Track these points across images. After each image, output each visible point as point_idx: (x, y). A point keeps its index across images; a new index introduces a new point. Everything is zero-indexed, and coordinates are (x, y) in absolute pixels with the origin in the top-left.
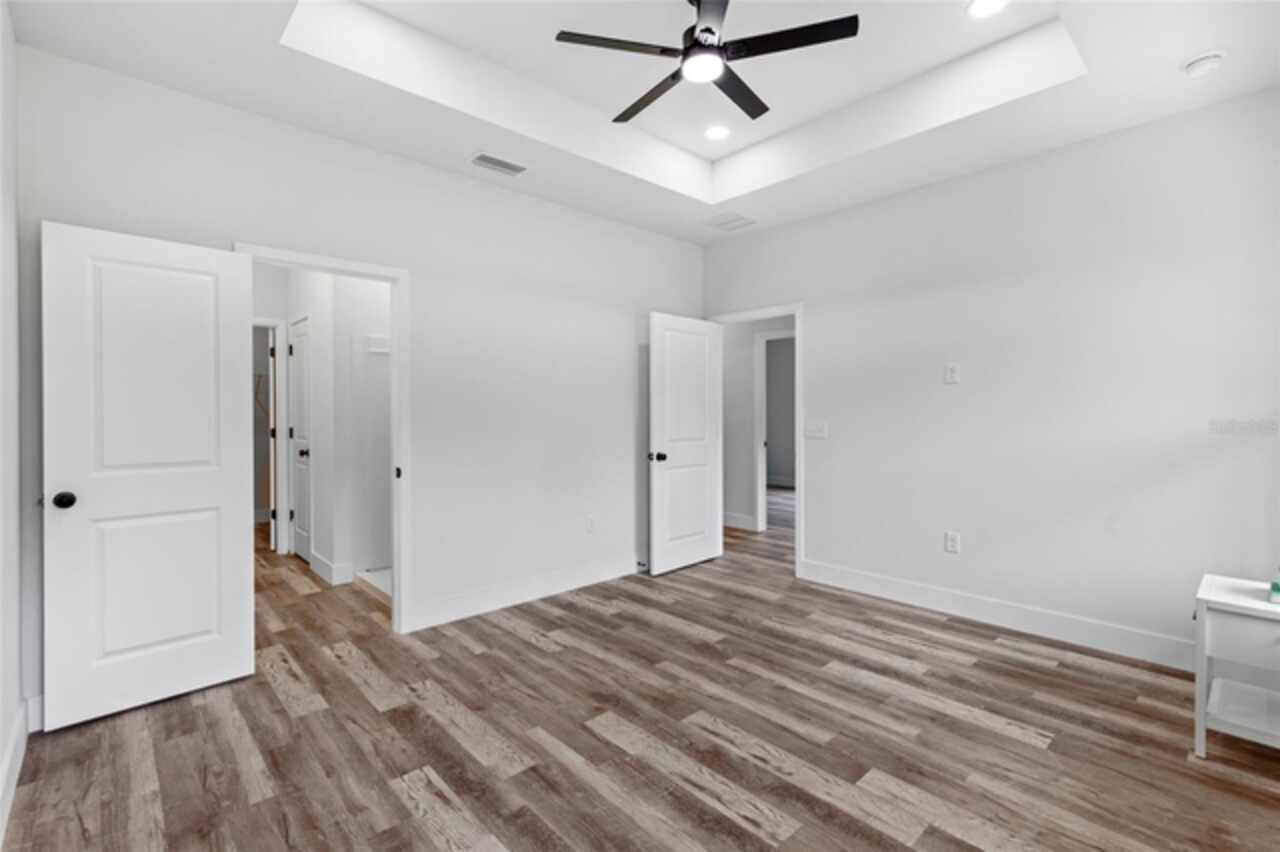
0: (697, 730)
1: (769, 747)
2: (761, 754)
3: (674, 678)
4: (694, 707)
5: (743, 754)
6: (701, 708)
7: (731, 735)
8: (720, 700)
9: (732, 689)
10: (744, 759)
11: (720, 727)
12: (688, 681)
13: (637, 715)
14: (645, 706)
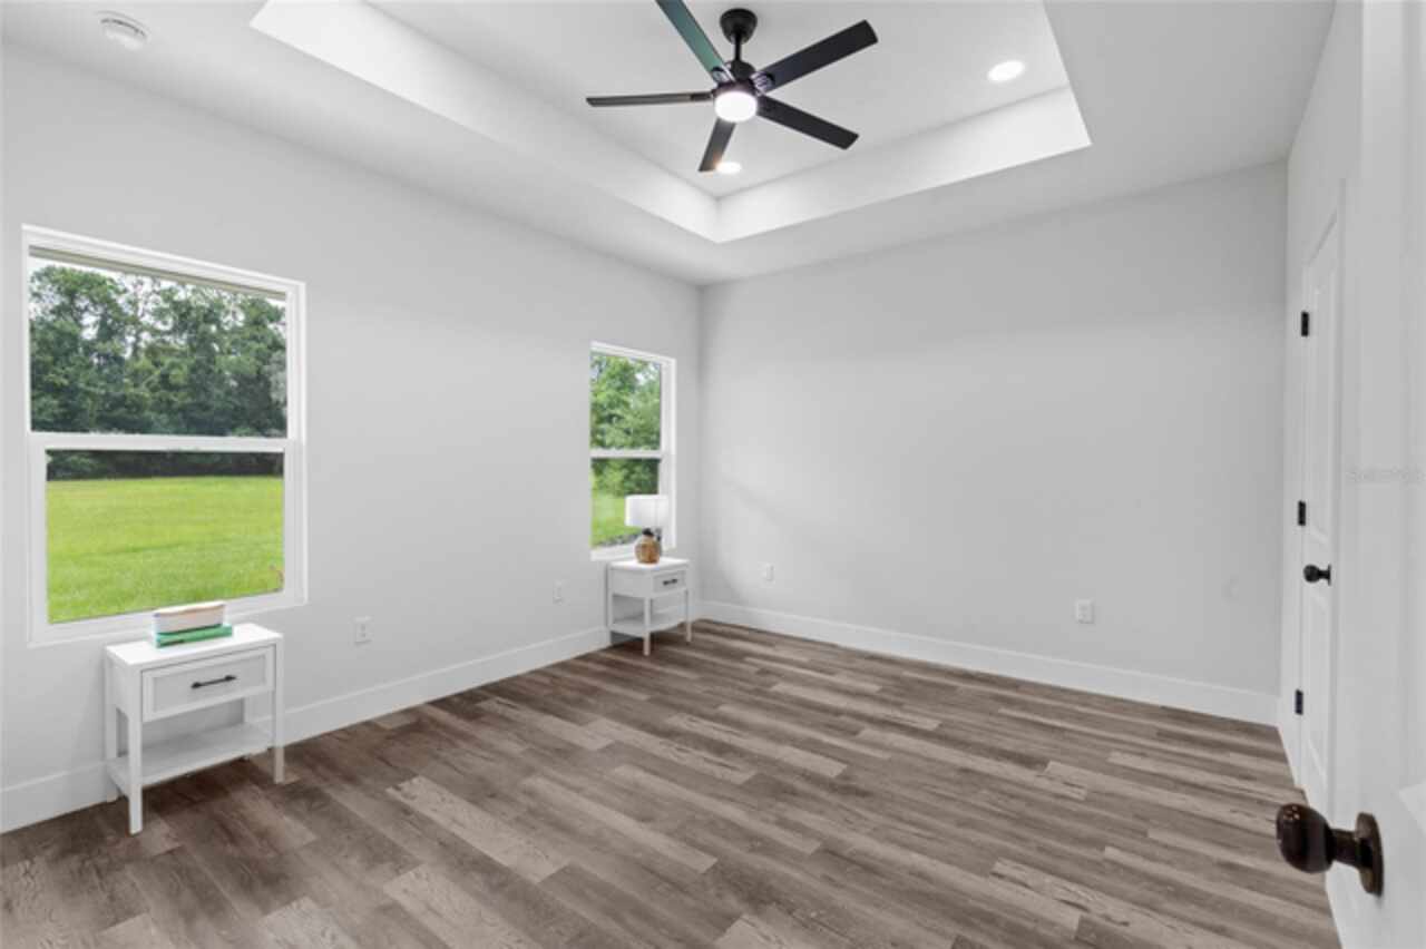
0: (738, 766)
1: (676, 759)
2: (683, 755)
3: (783, 823)
4: (747, 788)
5: (696, 753)
6: (740, 787)
7: (708, 766)
8: (721, 798)
9: (707, 813)
10: (696, 748)
11: (718, 772)
12: (766, 821)
13: (803, 775)
14: (801, 785)
